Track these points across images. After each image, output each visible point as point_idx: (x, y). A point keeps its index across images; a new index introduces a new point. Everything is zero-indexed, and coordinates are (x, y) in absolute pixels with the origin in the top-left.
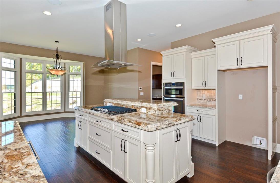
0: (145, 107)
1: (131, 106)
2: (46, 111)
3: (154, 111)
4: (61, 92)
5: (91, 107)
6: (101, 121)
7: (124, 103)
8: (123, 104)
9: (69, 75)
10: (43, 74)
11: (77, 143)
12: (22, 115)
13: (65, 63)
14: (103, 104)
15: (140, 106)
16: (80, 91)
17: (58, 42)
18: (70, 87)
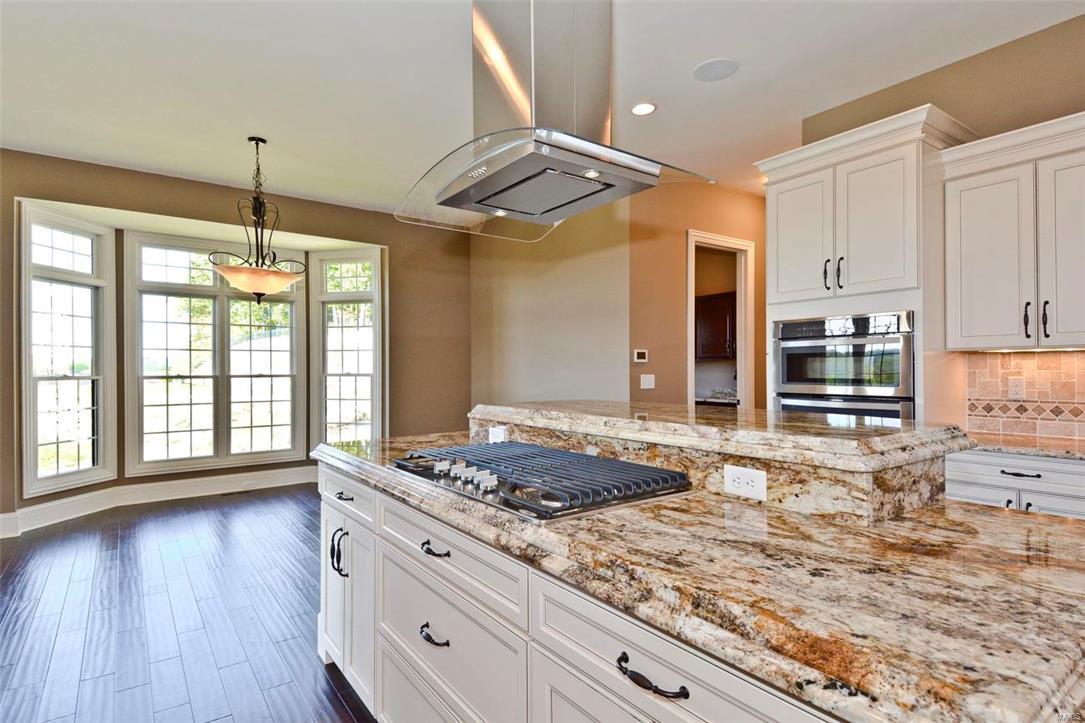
0: (752, 459)
1: (637, 446)
2: (227, 456)
3: (840, 490)
4: (293, 377)
5: (403, 446)
6: (453, 552)
7: (592, 430)
8: (586, 436)
9: (324, 303)
10: (214, 298)
11: (330, 647)
12: (126, 476)
13: (307, 253)
14: (467, 428)
15: (717, 448)
16: (371, 372)
17: (264, 141)
18: (330, 355)
